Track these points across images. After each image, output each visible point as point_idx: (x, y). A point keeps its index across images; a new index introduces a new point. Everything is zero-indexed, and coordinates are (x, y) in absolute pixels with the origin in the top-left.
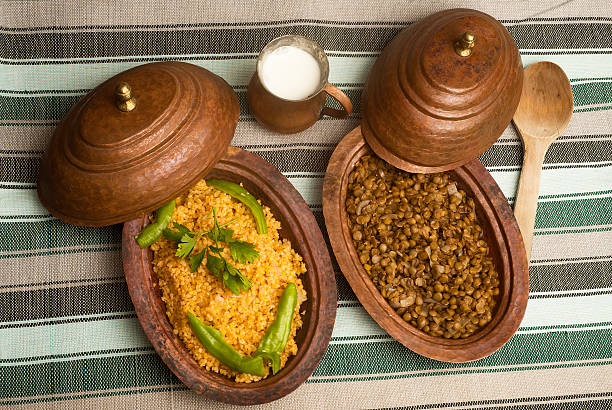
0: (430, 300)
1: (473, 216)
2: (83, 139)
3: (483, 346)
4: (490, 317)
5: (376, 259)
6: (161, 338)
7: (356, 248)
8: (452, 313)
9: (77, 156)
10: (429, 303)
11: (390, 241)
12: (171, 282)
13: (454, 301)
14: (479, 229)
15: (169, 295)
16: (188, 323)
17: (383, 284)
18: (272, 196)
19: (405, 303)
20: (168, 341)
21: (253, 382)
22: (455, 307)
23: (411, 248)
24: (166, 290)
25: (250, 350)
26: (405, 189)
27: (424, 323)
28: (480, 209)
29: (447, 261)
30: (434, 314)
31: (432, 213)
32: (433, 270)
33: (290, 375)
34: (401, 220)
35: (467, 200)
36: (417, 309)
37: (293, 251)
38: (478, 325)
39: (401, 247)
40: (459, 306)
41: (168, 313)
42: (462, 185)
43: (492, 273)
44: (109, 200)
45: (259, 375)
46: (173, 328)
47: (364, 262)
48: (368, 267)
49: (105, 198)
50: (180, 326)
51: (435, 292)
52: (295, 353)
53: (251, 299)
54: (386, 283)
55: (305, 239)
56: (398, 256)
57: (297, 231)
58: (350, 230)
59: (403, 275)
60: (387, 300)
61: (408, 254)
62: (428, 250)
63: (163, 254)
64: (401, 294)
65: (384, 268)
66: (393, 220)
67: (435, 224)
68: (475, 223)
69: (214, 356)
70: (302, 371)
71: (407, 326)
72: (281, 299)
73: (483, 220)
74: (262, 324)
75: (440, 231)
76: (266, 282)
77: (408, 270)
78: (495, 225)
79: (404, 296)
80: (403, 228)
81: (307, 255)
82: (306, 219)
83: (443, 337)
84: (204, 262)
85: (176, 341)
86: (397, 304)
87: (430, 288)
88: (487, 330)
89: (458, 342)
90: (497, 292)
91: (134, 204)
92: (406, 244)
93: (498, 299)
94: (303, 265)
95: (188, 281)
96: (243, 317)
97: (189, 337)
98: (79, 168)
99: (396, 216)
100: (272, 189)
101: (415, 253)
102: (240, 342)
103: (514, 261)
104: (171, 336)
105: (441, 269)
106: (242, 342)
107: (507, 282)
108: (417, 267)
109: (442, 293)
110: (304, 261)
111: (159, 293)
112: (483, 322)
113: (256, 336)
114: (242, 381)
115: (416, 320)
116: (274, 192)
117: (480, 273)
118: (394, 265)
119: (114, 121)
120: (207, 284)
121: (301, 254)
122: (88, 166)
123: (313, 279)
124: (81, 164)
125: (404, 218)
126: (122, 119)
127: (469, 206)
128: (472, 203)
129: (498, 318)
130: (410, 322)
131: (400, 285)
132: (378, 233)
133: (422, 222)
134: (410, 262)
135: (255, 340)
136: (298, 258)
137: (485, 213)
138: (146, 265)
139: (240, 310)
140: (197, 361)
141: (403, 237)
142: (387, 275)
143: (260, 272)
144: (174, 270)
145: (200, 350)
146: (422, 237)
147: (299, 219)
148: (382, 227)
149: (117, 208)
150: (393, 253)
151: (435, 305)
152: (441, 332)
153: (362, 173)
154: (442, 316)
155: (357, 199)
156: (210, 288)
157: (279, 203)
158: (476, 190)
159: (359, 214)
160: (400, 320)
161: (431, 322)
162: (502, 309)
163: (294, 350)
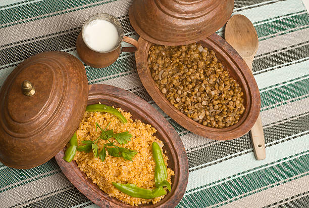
0: (213, 110)
1: (216, 59)
2: (16, 121)
3: (247, 124)
4: (244, 108)
5: (178, 100)
6: (106, 203)
7: (166, 97)
8: (226, 113)
9: (17, 132)
10: (212, 112)
11: (181, 88)
12: (94, 171)
13: (224, 107)
14: (221, 65)
15: (96, 178)
16: (115, 188)
17: (186, 111)
18: (119, 101)
19: (201, 117)
20: (110, 203)
21: (161, 199)
22: (226, 109)
23: (194, 88)
24: (93, 177)
25: (152, 185)
26: (178, 57)
27: (214, 124)
28: (218, 54)
29: (214, 87)
30: (217, 117)
31: (197, 65)
32: (209, 95)
33: (178, 187)
34: (183, 75)
35: (210, 52)
36: (208, 117)
37: (144, 124)
38: (240, 114)
39: (189, 88)
40: (228, 108)
41: (101, 188)
42: (205, 45)
43: (236, 85)
44: (46, 147)
45: (163, 195)
46: (108, 195)
47: (173, 104)
48: (176, 105)
49: (43, 147)
50: (111, 191)
51: (214, 106)
52: (173, 174)
53: (139, 159)
54: (188, 110)
55: (147, 115)
56: (188, 93)
57: (141, 113)
58: (159, 89)
59: (195, 103)
60: (192, 119)
61: (193, 91)
62: (203, 85)
63: (81, 160)
64: (198, 112)
65: (184, 103)
66: (179, 76)
67: (201, 71)
68: (218, 62)
69: (136, 197)
70: (182, 181)
71: (207, 128)
72: (152, 151)
73: (221, 60)
74: (151, 169)
75: (205, 73)
76: (141, 146)
77: (196, 99)
78: (229, 60)
79: (199, 113)
80: (186, 79)
81: (153, 122)
82: (143, 105)
83: (225, 127)
84: (107, 153)
85: (113, 200)
86: (198, 119)
87: (211, 104)
88: (246, 115)
89: (234, 126)
90: (242, 94)
91: (59, 143)
92: (191, 86)
93: (244, 97)
94: (154, 129)
95: (103, 166)
96: (140, 170)
97: (118, 194)
98: (21, 138)
99: (180, 74)
100: (117, 98)
101: (197, 89)
102: (145, 183)
103: (245, 75)
104: (110, 199)
105: (213, 93)
106: (146, 183)
107: (246, 87)
108: (200, 96)
109: (217, 105)
110: (153, 126)
111: (90, 180)
112: (242, 112)
113: (151, 176)
114: (157, 202)
115: (210, 123)
116: (119, 99)
117: (231, 87)
118: (188, 99)
119: (28, 103)
120: (114, 163)
121: (150, 124)
122: (26, 135)
123: (162, 133)
124: (21, 135)
125: (184, 73)
126: (32, 101)
127: (212, 55)
128: (213, 53)
129: (248, 107)
130: (207, 126)
131: (196, 109)
132: (174, 85)
133: (194, 72)
134: (196, 95)
135: (152, 178)
136: (149, 126)
137: (222, 56)
138: (77, 170)
139: (137, 168)
140: (129, 204)
141: (188, 83)
142: (187, 106)
143: (136, 143)
144: (93, 165)
145: (128, 198)
146: (197, 79)
147: (140, 107)
148: (175, 82)
149: (51, 149)
150: (185, 93)
151: (216, 112)
152: (224, 125)
153: (153, 57)
154: (222, 116)
155: (157, 72)
156: (116, 165)
157: (125, 103)
158: (213, 45)
159: (160, 79)
160: (202, 127)
161: (217, 122)
162: (248, 101)
163: (172, 173)
